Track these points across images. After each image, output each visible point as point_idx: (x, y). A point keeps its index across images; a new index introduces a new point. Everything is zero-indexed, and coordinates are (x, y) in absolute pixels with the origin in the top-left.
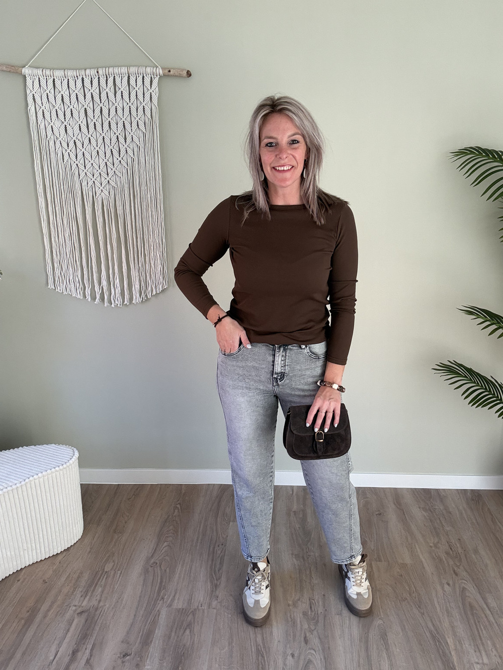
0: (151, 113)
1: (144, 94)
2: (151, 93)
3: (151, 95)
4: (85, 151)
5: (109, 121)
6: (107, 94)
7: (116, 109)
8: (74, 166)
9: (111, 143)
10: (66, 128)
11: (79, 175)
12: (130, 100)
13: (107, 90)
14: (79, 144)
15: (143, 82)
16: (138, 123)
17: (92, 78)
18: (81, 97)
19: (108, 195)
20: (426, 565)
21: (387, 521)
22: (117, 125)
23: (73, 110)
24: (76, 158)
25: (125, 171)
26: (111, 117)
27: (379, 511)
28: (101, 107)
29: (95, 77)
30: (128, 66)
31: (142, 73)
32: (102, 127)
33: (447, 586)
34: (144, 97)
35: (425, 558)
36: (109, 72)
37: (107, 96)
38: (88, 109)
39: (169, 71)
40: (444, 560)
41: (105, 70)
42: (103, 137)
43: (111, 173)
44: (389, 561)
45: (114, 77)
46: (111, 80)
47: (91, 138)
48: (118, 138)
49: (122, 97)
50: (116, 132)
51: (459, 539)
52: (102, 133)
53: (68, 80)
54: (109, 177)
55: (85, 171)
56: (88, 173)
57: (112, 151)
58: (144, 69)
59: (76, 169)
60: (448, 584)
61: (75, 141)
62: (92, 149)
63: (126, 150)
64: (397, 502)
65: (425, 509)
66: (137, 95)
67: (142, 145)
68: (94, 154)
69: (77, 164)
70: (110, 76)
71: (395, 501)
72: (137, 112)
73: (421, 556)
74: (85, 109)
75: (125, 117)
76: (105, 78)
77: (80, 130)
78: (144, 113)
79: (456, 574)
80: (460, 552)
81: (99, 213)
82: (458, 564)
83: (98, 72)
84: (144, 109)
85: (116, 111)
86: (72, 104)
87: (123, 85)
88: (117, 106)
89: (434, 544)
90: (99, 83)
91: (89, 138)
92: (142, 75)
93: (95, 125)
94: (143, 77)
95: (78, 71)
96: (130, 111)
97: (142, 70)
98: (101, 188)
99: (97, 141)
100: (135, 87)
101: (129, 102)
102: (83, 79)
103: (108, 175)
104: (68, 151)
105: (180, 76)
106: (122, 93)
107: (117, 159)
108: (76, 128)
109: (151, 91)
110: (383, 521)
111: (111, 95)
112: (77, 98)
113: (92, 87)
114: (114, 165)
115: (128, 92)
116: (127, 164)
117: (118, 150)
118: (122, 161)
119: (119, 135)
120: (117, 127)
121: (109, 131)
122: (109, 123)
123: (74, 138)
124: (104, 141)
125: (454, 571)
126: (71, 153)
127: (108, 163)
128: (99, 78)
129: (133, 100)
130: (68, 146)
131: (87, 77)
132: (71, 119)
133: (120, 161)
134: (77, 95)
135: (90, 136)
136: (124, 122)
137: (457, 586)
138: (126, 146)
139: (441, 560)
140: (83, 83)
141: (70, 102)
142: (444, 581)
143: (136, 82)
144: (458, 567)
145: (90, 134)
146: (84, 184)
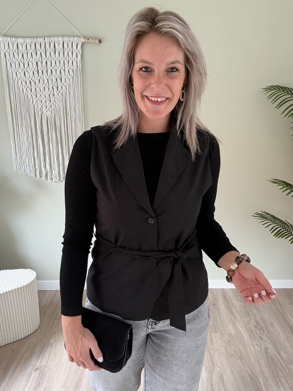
0: (77, 64)
1: (72, 53)
2: (77, 53)
3: (77, 54)
4: (36, 87)
5: (52, 69)
6: (50, 53)
7: (56, 62)
8: (30, 96)
9: (52, 82)
10: (25, 73)
11: (33, 102)
12: (64, 56)
13: (50, 50)
14: (33, 83)
15: (72, 46)
16: (69, 70)
17: (41, 43)
18: (34, 54)
19: (51, 114)
20: (243, 334)
21: (219, 309)
22: (56, 71)
23: (29, 62)
24: (31, 91)
25: (61, 100)
26: (52, 67)
27: (214, 302)
28: (47, 61)
29: (43, 42)
30: (63, 36)
31: (71, 41)
32: (47, 72)
33: (257, 346)
34: (72, 55)
35: (242, 330)
36: (51, 39)
37: (50, 54)
38: (38, 61)
39: (88, 40)
40: (254, 330)
41: (49, 38)
42: (48, 79)
43: (52, 100)
44: (221, 332)
45: (55, 42)
46: (52, 45)
47: (40, 79)
48: (56, 79)
49: (59, 55)
50: (56, 76)
51: (262, 318)
52: (47, 77)
53: (26, 44)
54: (51, 103)
55: (37, 99)
56: (38, 100)
57: (53, 87)
58: (73, 38)
59: (31, 98)
60: (257, 345)
61: (30, 81)
62: (41, 86)
63: (62, 87)
64: (224, 297)
65: (240, 301)
66: (68, 54)
67: (72, 84)
68: (42, 89)
69: (32, 95)
70: (52, 42)
71: (223, 297)
72: (68, 64)
73: (240, 329)
74: (37, 61)
75: (61, 67)
76: (49, 43)
77: (34, 75)
78: (73, 64)
79: (262, 339)
80: (263, 326)
81: (45, 124)
82: (262, 333)
83: (44, 39)
84: (72, 62)
85: (56, 63)
86: (29, 59)
87: (59, 47)
88: (56, 60)
89: (247, 321)
90: (45, 46)
91: (39, 79)
92: (71, 42)
93: (43, 71)
94: (72, 43)
95: (32, 38)
96: (64, 63)
97: (71, 39)
98: (46, 109)
99: (44, 81)
100: (67, 49)
101: (63, 58)
102: (35, 43)
103: (50, 101)
104: (26, 87)
105: (95, 43)
106: (59, 52)
107: (56, 92)
108: (31, 73)
109: (77, 51)
110: (216, 308)
111: (52, 54)
112: (32, 55)
113: (41, 48)
114: (54, 96)
115: (63, 51)
116: (62, 95)
117: (57, 87)
118: (59, 93)
119: (57, 78)
120: (56, 73)
121: (51, 75)
122: (52, 70)
123: (30, 79)
124: (48, 81)
125: (260, 337)
126: (27, 88)
127: (50, 94)
128: (45, 43)
129: (66, 57)
130: (26, 84)
131: (38, 43)
132: (28, 68)
133: (58, 93)
134: (32, 53)
135: (39, 78)
136: (60, 69)
137: (262, 346)
138: (61, 84)
139: (252, 331)
140: (35, 46)
141: (28, 58)
142: (255, 343)
143: (68, 46)
144: (262, 334)
145: (40, 76)
146: (36, 107)
